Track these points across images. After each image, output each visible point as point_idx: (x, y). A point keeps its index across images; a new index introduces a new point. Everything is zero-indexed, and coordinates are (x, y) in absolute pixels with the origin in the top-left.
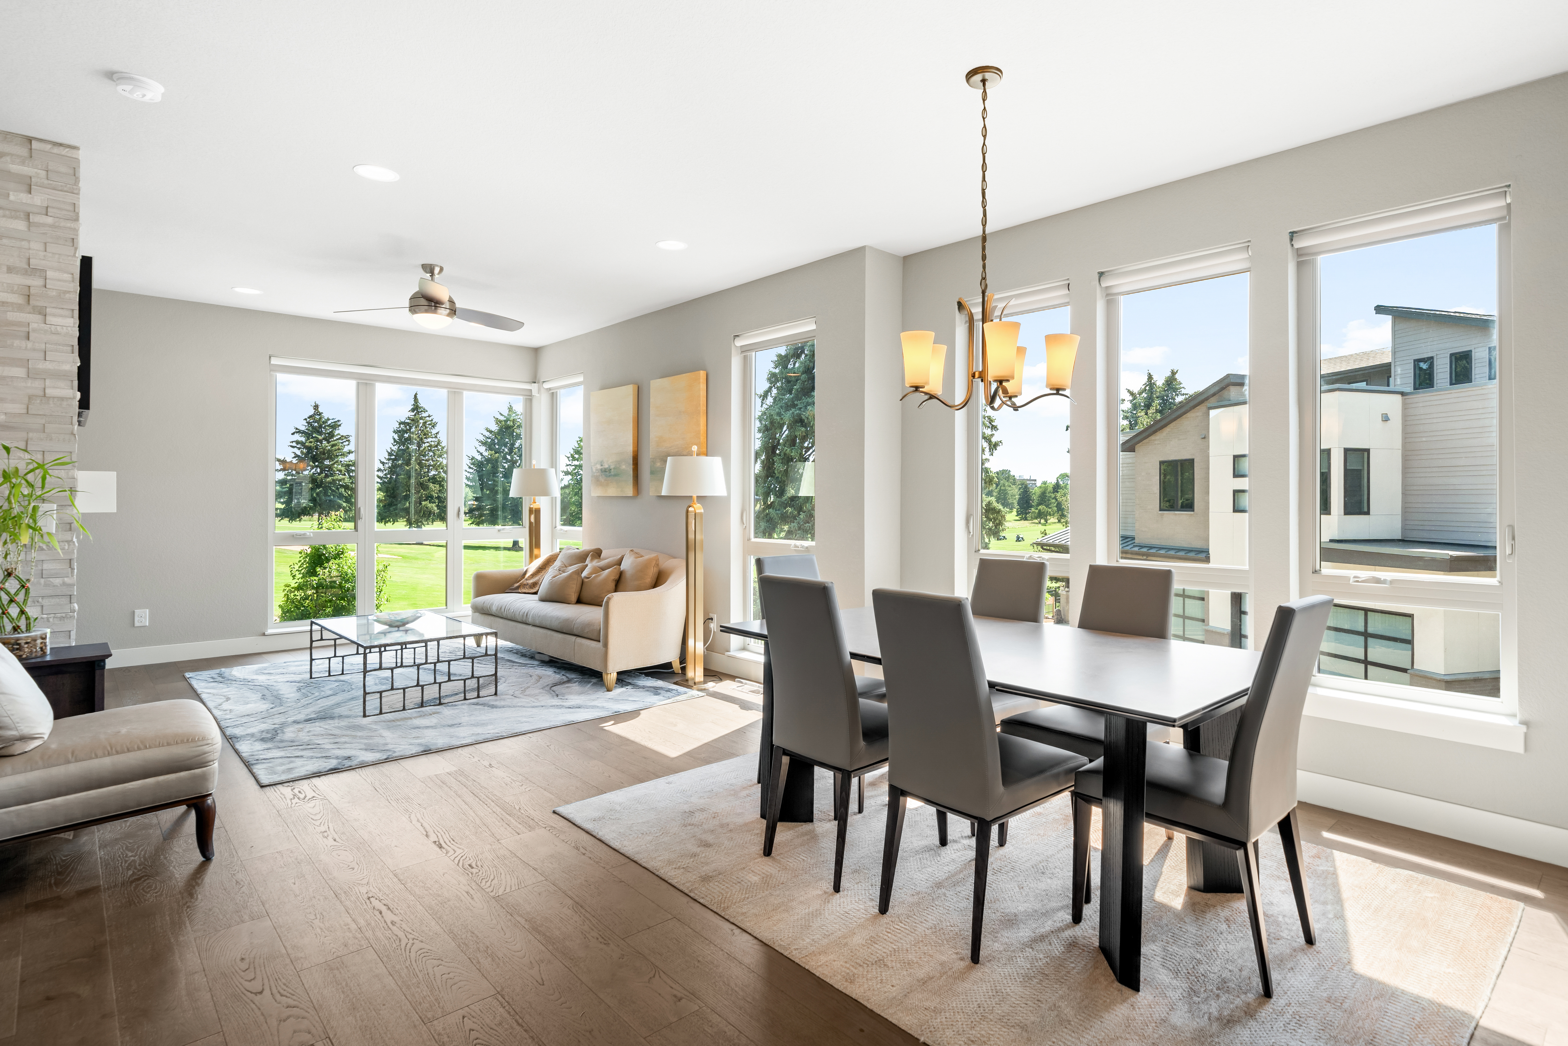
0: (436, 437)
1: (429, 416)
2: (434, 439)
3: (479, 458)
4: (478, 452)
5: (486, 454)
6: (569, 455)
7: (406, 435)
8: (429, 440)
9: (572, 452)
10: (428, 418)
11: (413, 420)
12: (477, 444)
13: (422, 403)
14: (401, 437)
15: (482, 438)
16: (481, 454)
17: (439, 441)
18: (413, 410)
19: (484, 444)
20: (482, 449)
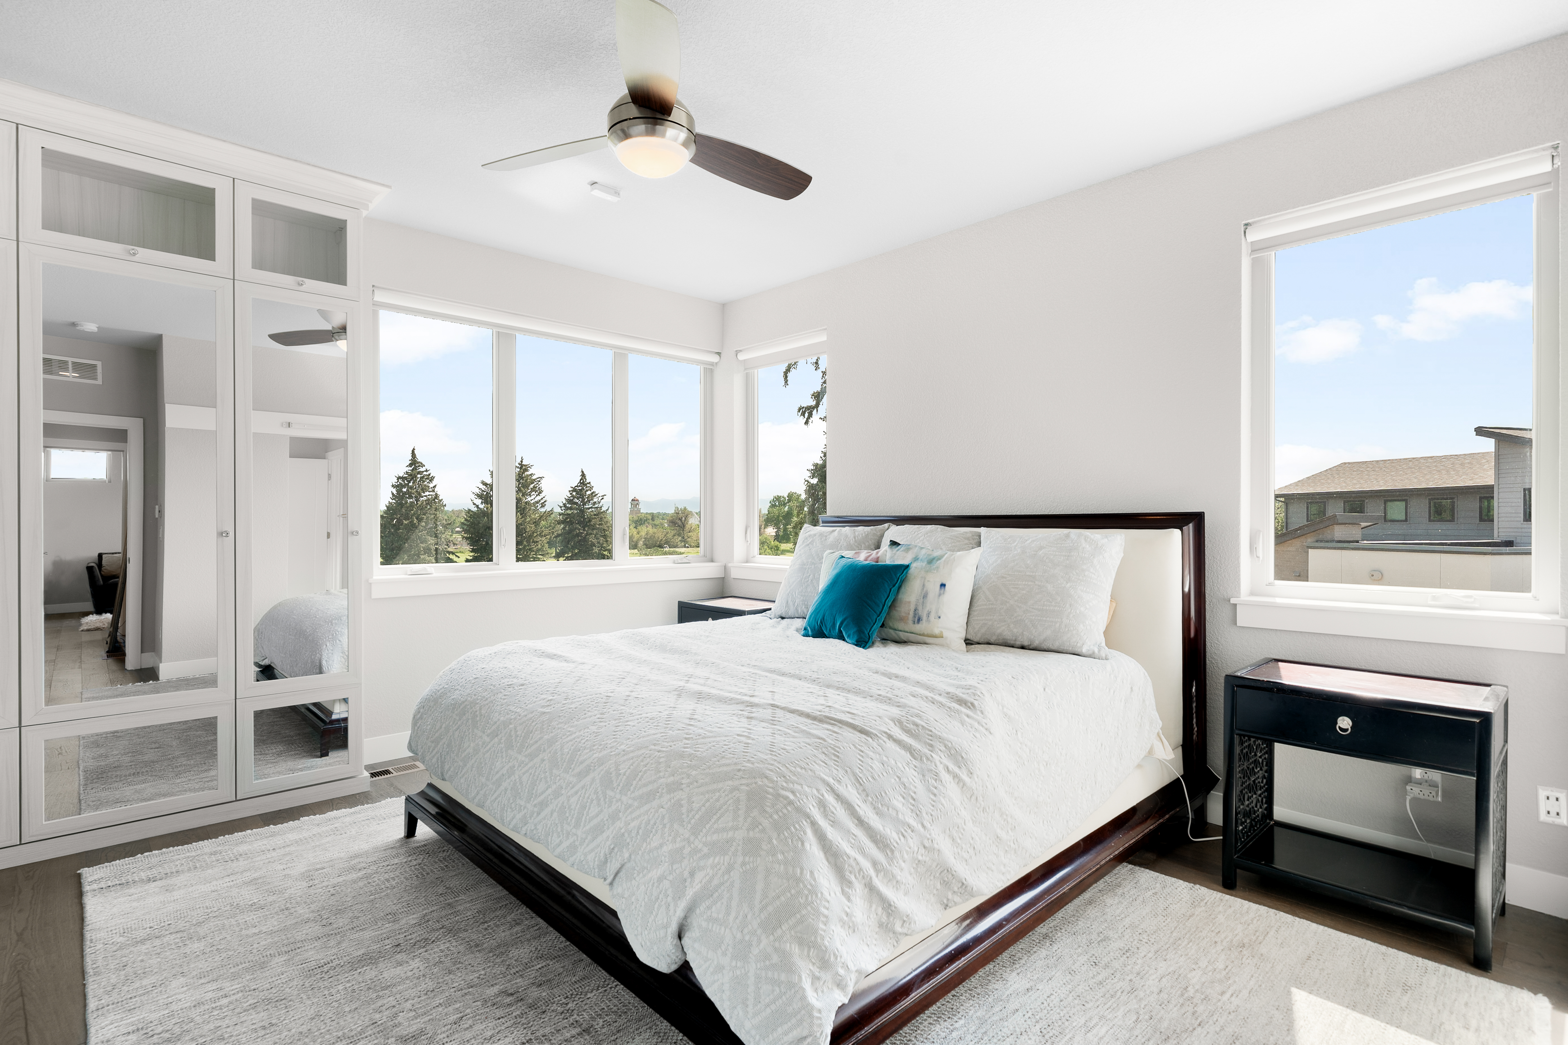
0: (433, 491)
1: (426, 471)
2: (431, 493)
3: (475, 509)
4: (474, 504)
5: (481, 506)
6: (562, 505)
7: (404, 490)
8: (427, 493)
9: (564, 502)
10: (425, 473)
11: (411, 475)
12: (473, 497)
13: (420, 458)
14: (399, 491)
15: (478, 491)
16: (477, 506)
17: (436, 494)
18: (410, 465)
19: (480, 496)
20: (478, 502)
